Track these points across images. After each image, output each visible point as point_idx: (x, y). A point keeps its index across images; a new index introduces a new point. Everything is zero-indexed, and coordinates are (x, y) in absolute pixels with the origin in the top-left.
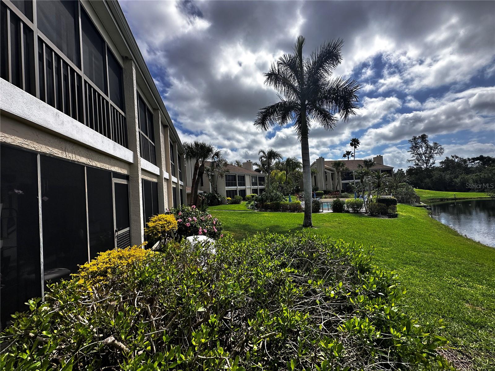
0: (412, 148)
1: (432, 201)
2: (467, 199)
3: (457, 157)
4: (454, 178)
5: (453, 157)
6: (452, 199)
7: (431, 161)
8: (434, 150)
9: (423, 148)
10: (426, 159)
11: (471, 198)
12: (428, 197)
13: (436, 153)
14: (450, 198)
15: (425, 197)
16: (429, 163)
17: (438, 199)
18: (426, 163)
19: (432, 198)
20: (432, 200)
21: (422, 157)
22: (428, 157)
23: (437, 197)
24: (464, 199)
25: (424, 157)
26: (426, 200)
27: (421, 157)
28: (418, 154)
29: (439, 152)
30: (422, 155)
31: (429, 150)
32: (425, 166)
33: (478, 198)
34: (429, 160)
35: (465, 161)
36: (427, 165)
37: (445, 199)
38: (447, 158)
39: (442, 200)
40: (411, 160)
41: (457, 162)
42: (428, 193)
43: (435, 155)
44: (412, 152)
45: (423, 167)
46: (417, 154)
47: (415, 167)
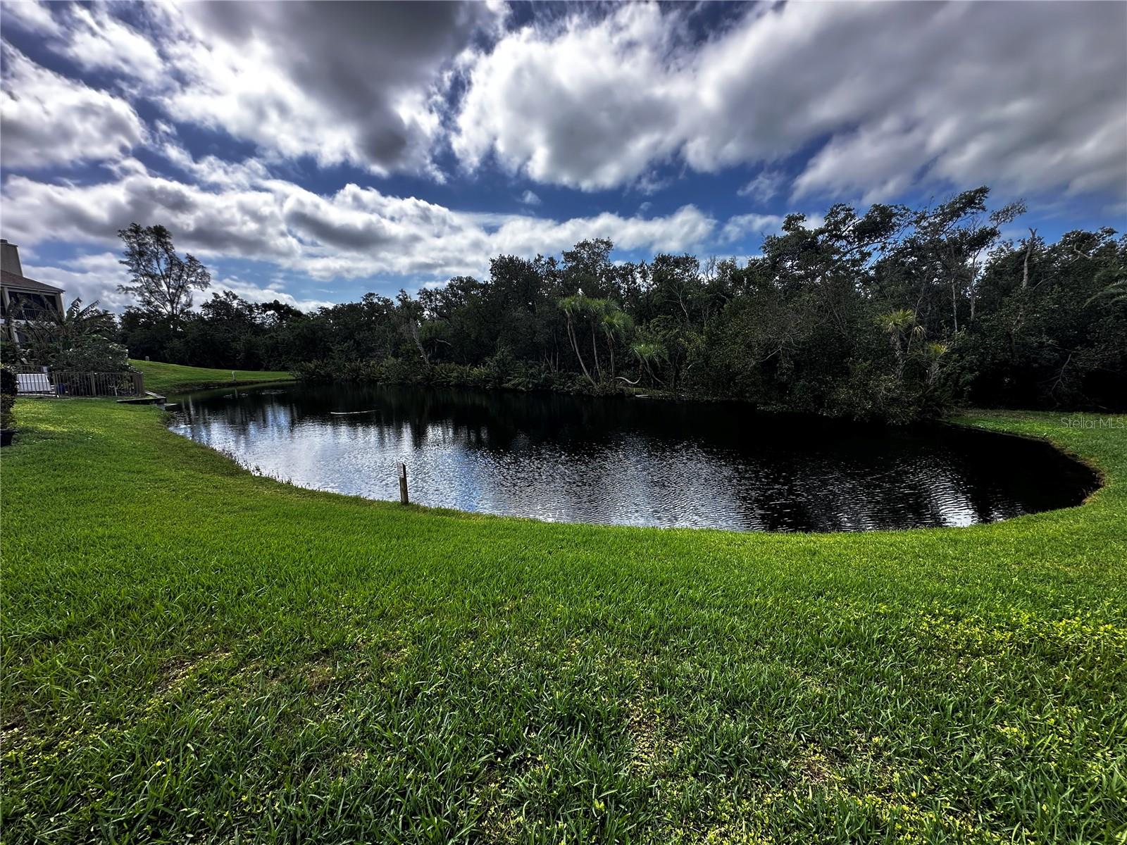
0: (130, 255)
1: (182, 390)
2: (257, 383)
3: (235, 297)
4: (233, 341)
5: (227, 294)
6: (230, 385)
7: (183, 299)
8: (188, 274)
9: (162, 262)
10: (171, 290)
11: (265, 382)
12: (175, 379)
13: (192, 282)
14: (225, 381)
15: (167, 382)
16: (178, 303)
17: (198, 385)
18: (172, 302)
19: (185, 382)
20: (185, 388)
21: (161, 286)
22: (174, 288)
23: (197, 379)
24: (252, 383)
25: (164, 288)
26: (169, 388)
27: (158, 285)
28: (148, 275)
29: (198, 280)
30: (159, 280)
31: (176, 270)
32: (169, 308)
33: (275, 381)
34: (179, 297)
35: (250, 308)
36: (173, 308)
37: (214, 385)
38: (216, 295)
39: (207, 386)
40: (131, 289)
41: (237, 309)
42: (175, 371)
43: (191, 285)
44: (132, 265)
45: (164, 311)
46: (146, 275)
47: (144, 309)
